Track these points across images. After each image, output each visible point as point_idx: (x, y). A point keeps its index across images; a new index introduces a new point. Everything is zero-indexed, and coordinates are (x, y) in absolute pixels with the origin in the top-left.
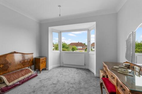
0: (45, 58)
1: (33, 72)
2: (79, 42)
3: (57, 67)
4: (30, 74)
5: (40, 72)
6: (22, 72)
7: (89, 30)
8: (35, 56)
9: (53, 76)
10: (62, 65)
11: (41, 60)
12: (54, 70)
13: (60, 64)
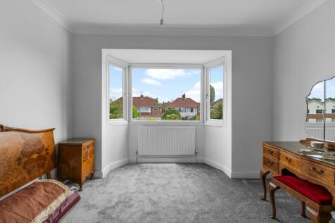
0: (91, 141)
1: (69, 191)
2: (142, 96)
3: (122, 167)
4: (62, 198)
5: (81, 187)
6: (35, 197)
7: (204, 68)
8: (59, 137)
9: (127, 192)
10: (133, 159)
11: (84, 149)
12: (118, 175)
13: (128, 156)
